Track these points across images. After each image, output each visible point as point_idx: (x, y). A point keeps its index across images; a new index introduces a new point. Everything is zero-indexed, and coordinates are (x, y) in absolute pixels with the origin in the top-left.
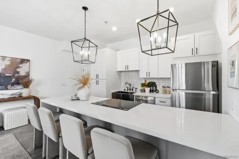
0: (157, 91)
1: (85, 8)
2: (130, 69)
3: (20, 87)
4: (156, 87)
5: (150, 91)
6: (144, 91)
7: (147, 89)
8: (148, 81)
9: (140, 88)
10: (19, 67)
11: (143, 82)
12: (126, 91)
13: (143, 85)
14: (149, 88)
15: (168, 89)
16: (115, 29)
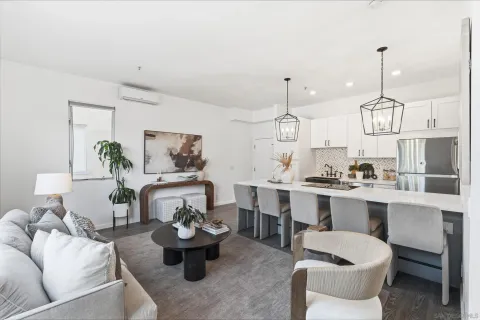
0: (374, 176)
1: (287, 80)
2: (332, 145)
3: (194, 169)
4: (373, 171)
5: (364, 177)
6: (355, 176)
7: (359, 174)
8: (360, 163)
9: (347, 172)
10: (193, 145)
11: (353, 163)
12: (325, 176)
13: (352, 168)
14: (362, 173)
15: (393, 174)
16: (313, 93)
